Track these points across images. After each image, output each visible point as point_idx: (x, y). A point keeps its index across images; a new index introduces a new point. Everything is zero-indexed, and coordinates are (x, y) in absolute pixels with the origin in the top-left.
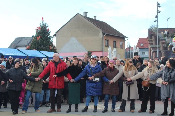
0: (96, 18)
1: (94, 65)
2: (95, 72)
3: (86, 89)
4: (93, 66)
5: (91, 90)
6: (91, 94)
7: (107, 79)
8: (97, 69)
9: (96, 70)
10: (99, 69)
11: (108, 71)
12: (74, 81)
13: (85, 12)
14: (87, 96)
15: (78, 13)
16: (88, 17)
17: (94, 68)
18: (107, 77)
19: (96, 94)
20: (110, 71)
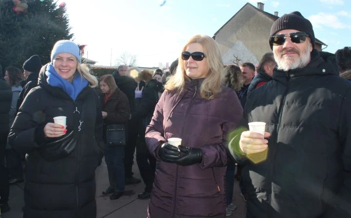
0: (277, 14)
13: (260, 3)
15: (248, 3)
16: (264, 11)
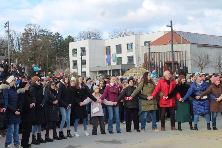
1: (201, 82)
2: (203, 89)
3: (194, 107)
4: (200, 84)
5: (200, 108)
6: (200, 112)
7: (214, 97)
8: (204, 86)
9: (203, 88)
10: (205, 86)
11: (214, 89)
12: (182, 101)
14: (195, 114)
17: (201, 85)
18: (214, 95)
19: (205, 112)
20: (216, 88)
